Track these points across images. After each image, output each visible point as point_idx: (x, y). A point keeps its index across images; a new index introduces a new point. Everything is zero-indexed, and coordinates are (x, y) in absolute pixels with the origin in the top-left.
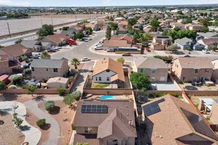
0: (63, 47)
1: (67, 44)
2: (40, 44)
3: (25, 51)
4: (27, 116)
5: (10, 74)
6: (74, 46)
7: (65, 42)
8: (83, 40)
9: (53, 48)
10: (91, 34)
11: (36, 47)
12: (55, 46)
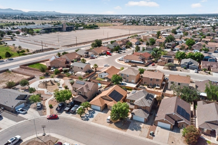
0: (101, 56)
1: (105, 54)
2: (88, 53)
3: (77, 56)
4: (63, 85)
5: (63, 67)
6: (109, 56)
7: (104, 53)
8: (119, 52)
9: (94, 56)
10: (129, 47)
11: (84, 54)
12: (97, 55)
